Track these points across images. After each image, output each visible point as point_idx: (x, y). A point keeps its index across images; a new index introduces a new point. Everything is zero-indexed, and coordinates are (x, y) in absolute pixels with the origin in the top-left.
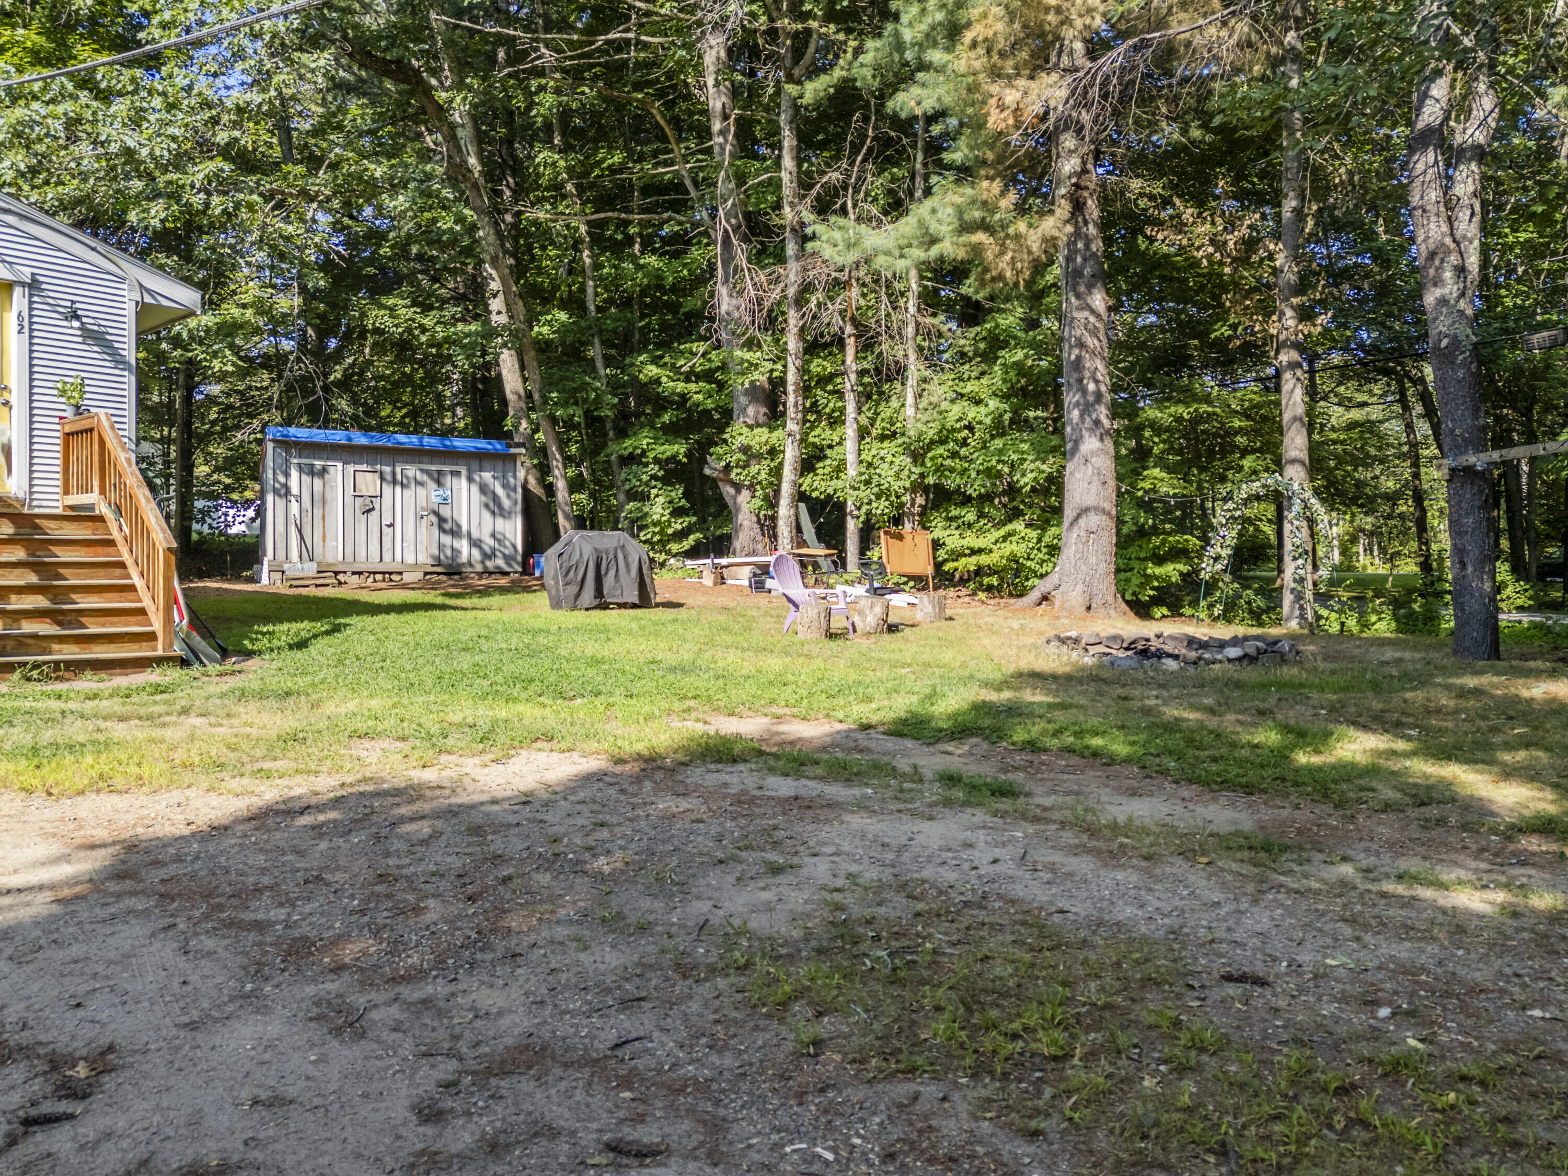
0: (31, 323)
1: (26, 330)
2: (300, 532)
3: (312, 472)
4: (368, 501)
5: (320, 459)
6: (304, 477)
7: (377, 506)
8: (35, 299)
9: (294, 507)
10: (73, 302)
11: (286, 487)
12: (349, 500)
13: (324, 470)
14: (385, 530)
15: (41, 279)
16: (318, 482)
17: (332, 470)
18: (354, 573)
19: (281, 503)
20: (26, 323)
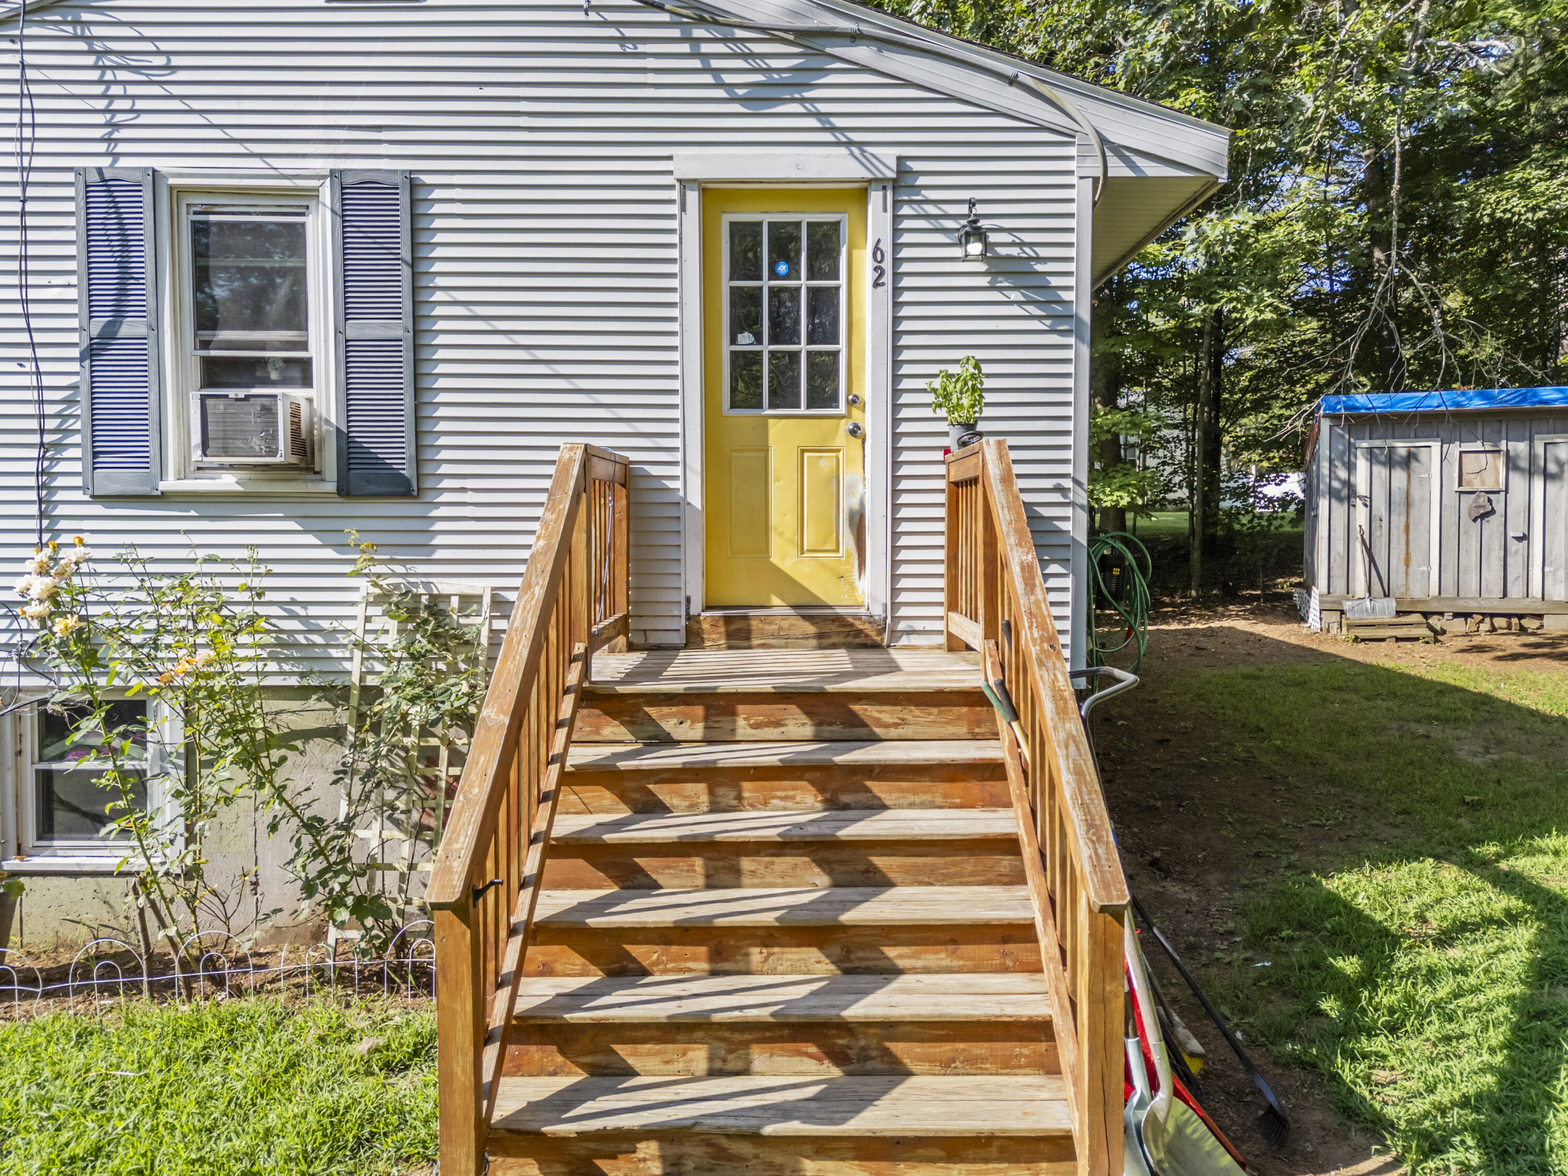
0: (896, 262)
1: (888, 278)
2: (1369, 551)
3: (1390, 462)
4: (1483, 500)
5: (1402, 437)
6: (1377, 469)
7: (1499, 507)
8: (906, 210)
9: (1361, 515)
10: (972, 203)
11: (1349, 485)
12: (1451, 499)
13: (1411, 457)
14: (1513, 546)
15: (915, 166)
16: (1399, 476)
17: (1423, 454)
18: (1456, 615)
19: (1340, 510)
20: (887, 265)
